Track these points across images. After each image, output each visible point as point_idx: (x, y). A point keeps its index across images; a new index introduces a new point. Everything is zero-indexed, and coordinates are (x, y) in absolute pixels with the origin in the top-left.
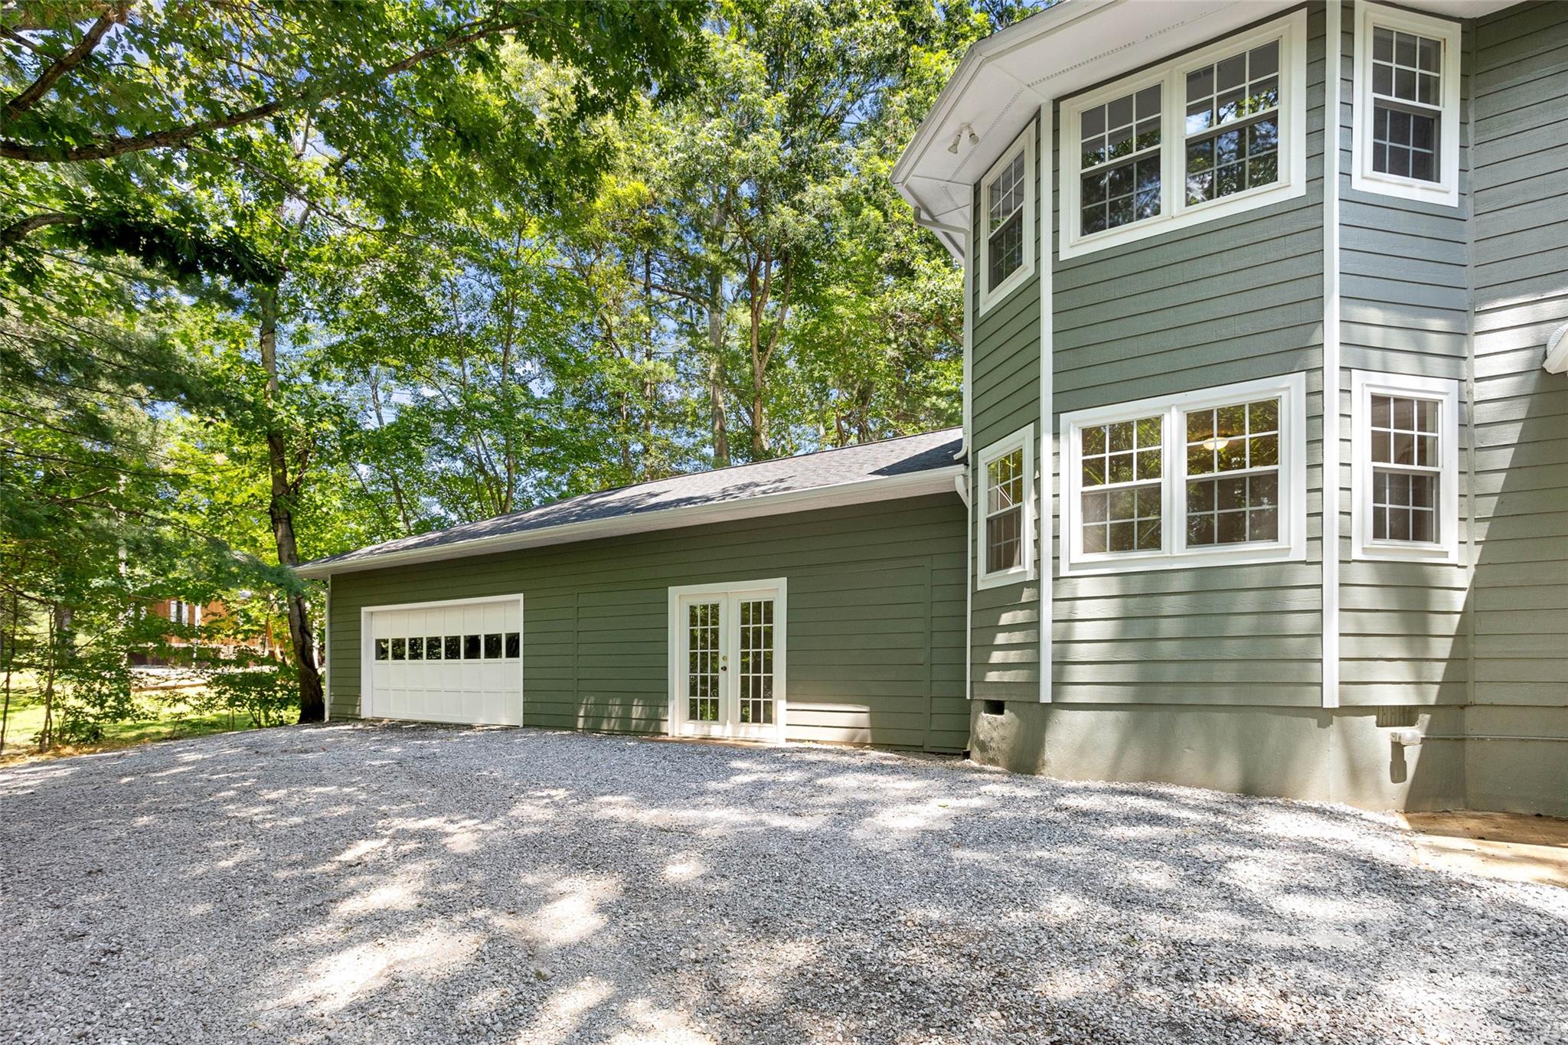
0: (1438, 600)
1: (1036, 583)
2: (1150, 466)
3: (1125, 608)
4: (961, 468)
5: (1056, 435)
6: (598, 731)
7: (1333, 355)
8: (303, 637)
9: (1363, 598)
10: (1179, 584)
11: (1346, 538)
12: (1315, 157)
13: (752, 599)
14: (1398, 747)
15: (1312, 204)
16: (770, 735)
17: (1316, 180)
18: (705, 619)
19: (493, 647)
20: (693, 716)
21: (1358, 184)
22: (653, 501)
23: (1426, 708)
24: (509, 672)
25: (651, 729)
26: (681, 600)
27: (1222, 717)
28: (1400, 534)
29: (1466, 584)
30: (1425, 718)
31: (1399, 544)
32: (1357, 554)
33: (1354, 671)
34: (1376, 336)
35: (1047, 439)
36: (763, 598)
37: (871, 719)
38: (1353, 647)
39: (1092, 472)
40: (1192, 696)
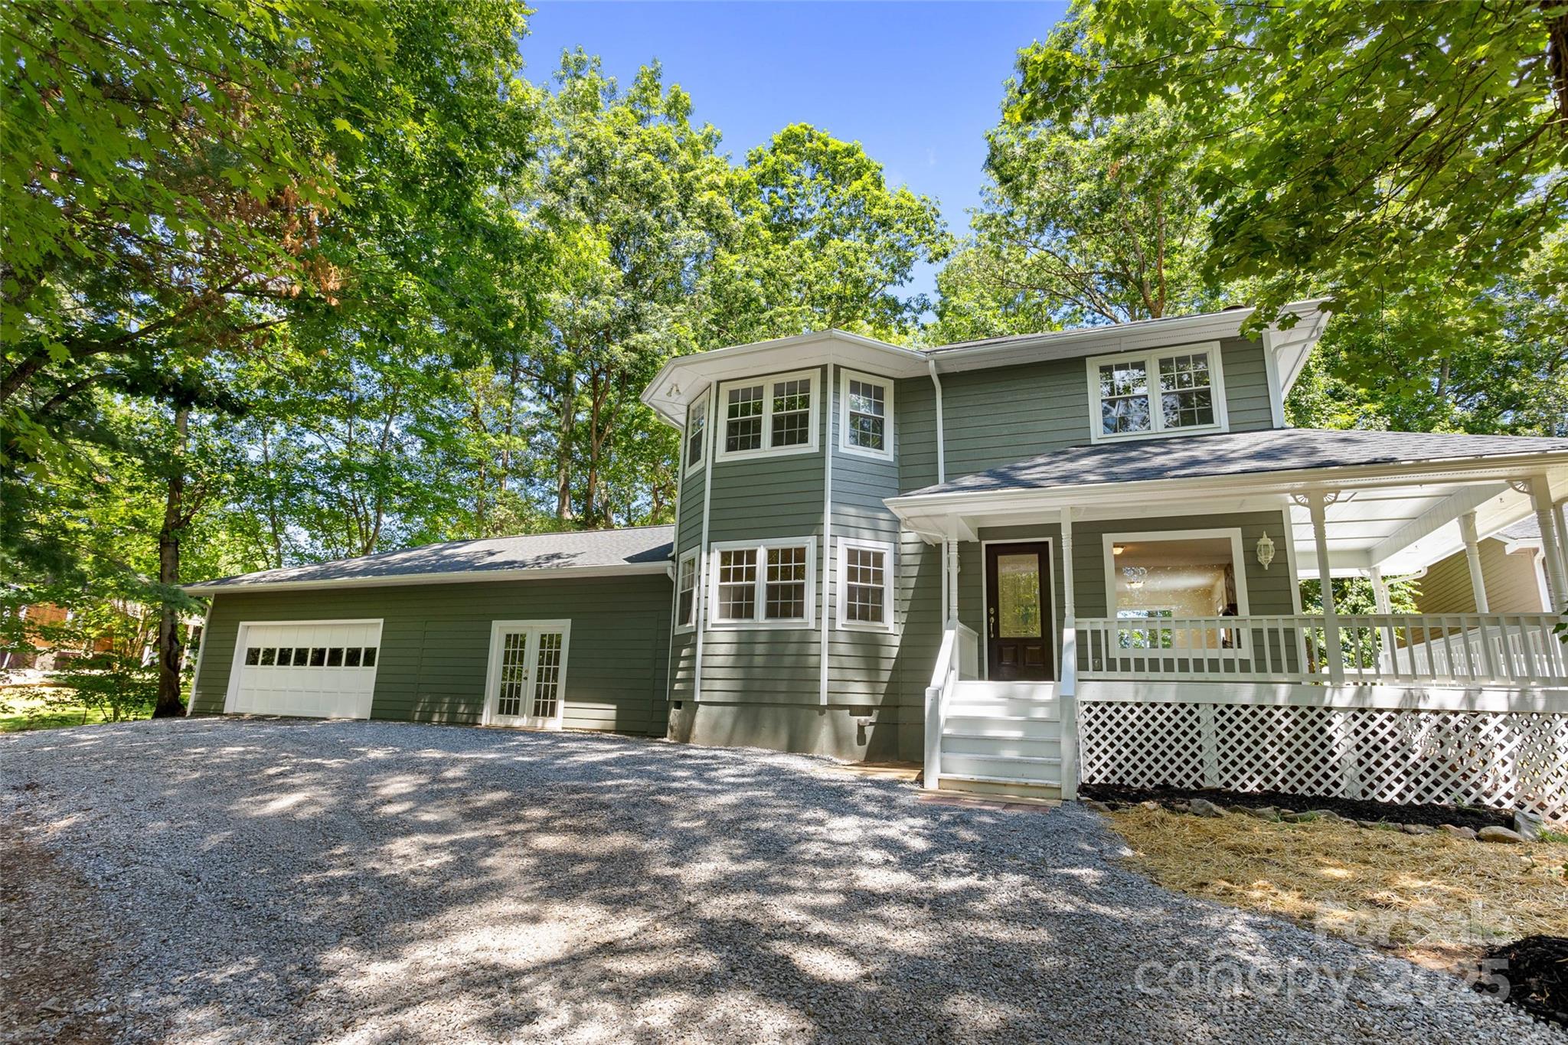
0: (884, 652)
1: (695, 634)
2: (751, 574)
3: (738, 649)
4: (670, 563)
5: (709, 553)
6: (430, 721)
7: (828, 529)
8: (171, 644)
9: (842, 649)
10: (762, 638)
11: (832, 619)
12: (823, 435)
13: (548, 632)
14: (861, 728)
15: (821, 456)
16: (553, 724)
17: (823, 446)
18: (515, 642)
19: (353, 658)
20: (501, 712)
21: (842, 450)
22: (489, 560)
23: (876, 707)
24: (365, 678)
25: (472, 721)
26: (500, 630)
27: (780, 710)
28: (864, 617)
29: (898, 643)
30: (875, 712)
31: (863, 623)
32: (839, 627)
33: (837, 686)
34: (852, 521)
35: (704, 555)
36: (555, 632)
37: (618, 715)
38: (836, 674)
39: (725, 575)
40: (767, 699)
